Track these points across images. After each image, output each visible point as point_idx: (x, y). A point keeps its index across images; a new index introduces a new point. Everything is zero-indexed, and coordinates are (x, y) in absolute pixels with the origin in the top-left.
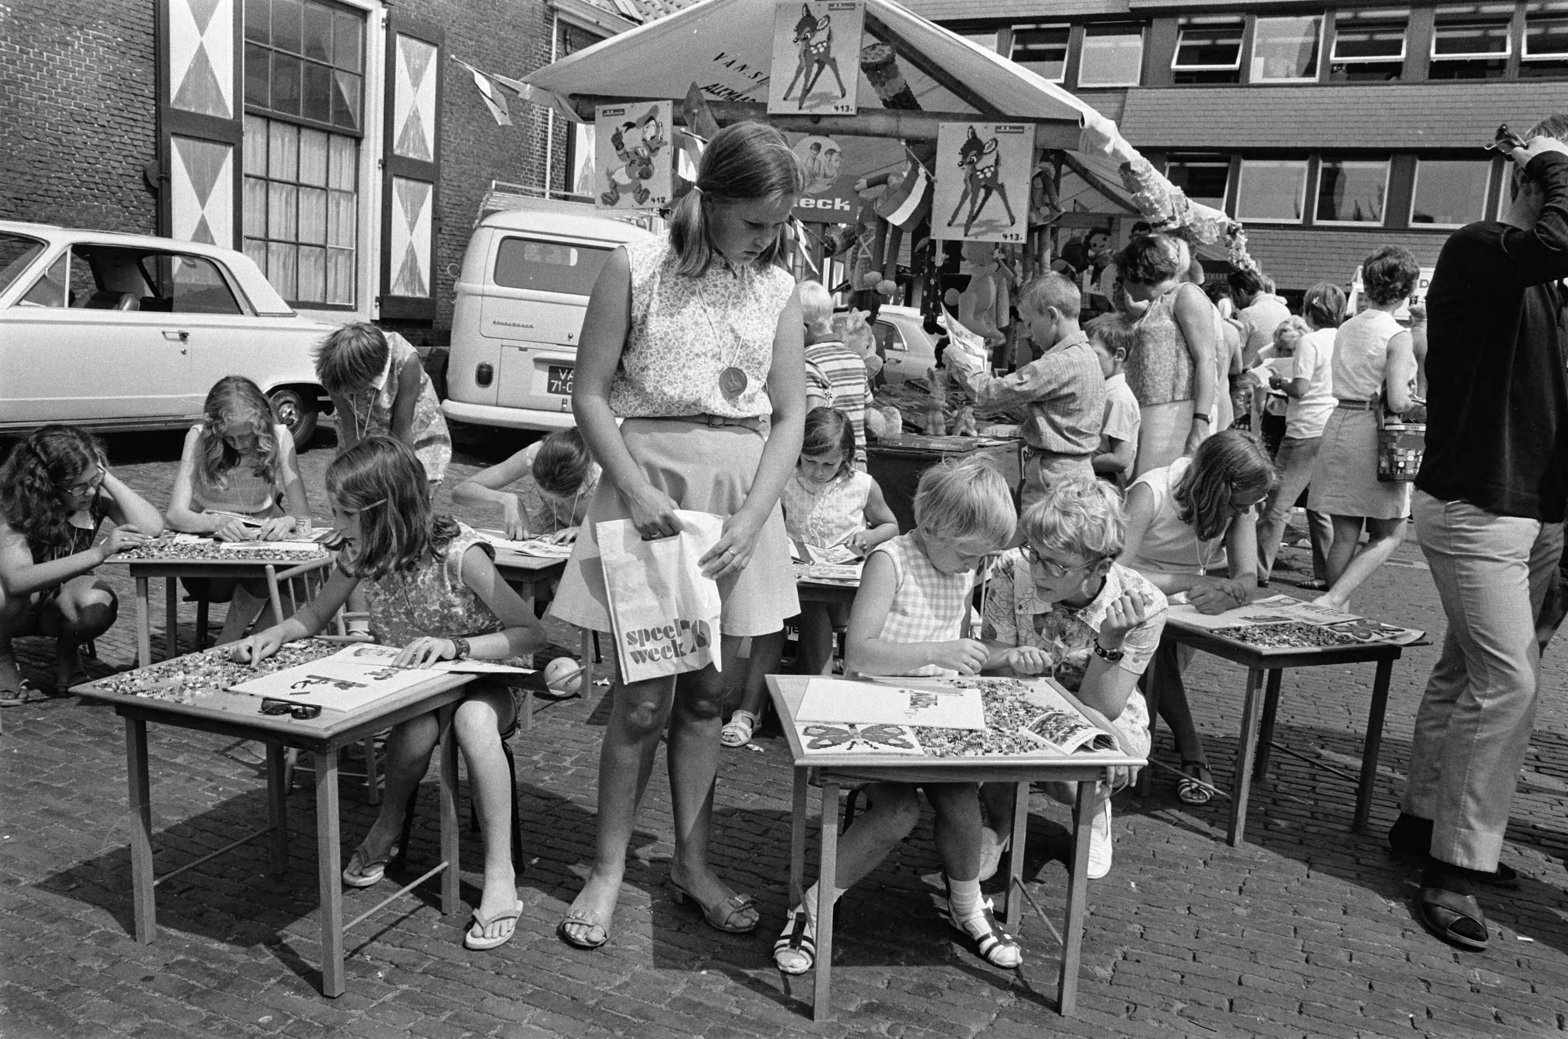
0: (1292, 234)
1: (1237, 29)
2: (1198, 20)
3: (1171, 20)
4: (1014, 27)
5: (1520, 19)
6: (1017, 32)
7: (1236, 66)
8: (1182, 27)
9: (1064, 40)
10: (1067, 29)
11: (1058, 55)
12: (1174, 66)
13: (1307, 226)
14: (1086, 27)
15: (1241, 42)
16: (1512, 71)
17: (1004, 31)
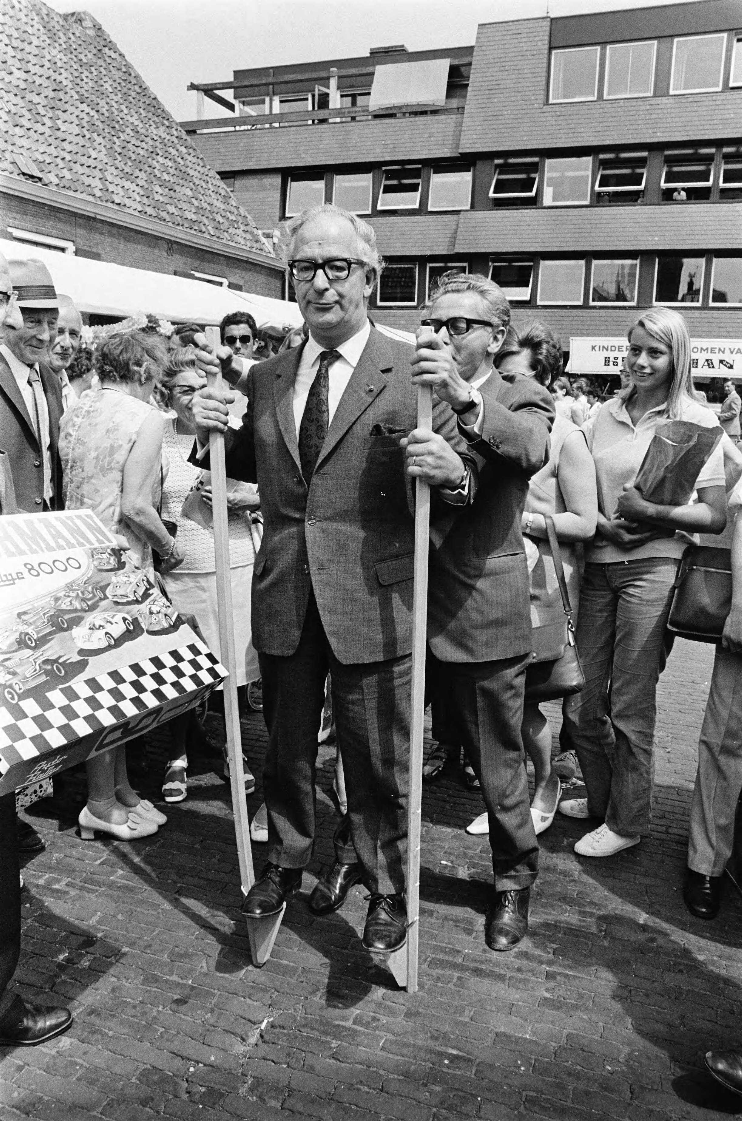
0: (575, 312)
1: (535, 167)
2: (512, 161)
3: (490, 161)
4: (384, 168)
5: (718, 158)
6: (386, 171)
7: (533, 194)
8: (497, 166)
9: (418, 177)
10: (420, 168)
11: (413, 188)
12: (491, 194)
13: (585, 306)
14: (432, 167)
15: (536, 176)
16: (715, 195)
17: (376, 171)
